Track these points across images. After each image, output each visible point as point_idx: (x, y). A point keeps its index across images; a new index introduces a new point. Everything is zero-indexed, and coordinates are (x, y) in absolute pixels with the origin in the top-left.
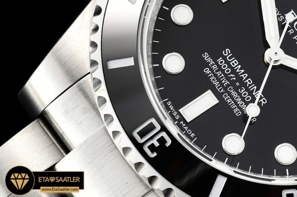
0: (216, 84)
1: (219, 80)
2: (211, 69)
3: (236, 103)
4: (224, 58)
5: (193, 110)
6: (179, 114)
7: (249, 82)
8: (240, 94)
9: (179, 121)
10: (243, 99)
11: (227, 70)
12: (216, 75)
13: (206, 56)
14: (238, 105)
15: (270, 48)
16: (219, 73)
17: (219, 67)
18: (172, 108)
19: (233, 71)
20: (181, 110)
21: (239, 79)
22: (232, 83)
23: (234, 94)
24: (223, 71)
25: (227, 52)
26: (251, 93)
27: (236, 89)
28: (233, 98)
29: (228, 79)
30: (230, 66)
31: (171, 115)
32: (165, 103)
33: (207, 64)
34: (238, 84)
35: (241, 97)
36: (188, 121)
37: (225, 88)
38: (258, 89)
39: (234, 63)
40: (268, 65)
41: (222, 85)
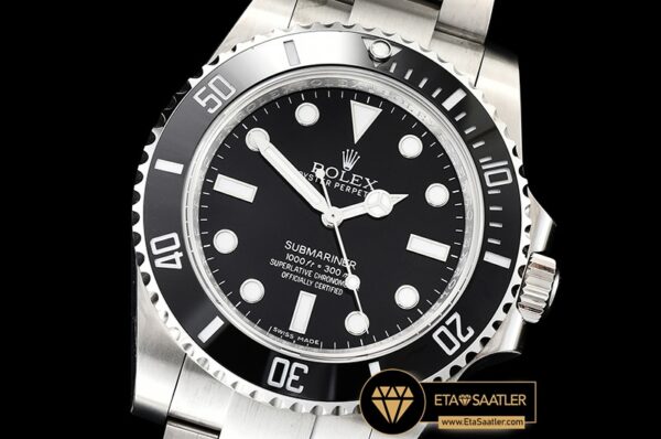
0: (302, 280)
1: (301, 275)
2: (287, 271)
3: (331, 285)
4: (291, 252)
5: (301, 320)
6: (291, 332)
7: (327, 257)
8: (328, 274)
9: (295, 338)
10: (334, 276)
11: (302, 261)
12: (295, 273)
13: (274, 262)
14: (333, 285)
15: (322, 213)
16: (296, 269)
17: (292, 263)
18: (280, 332)
19: (308, 257)
20: (291, 329)
21: (318, 261)
22: (315, 269)
23: (323, 277)
24: (298, 264)
25: (289, 245)
26: (336, 266)
27: (322, 272)
28: (326, 282)
29: (308, 268)
30: (301, 256)
31: (285, 338)
32: (272, 332)
33: (280, 270)
34: (319, 266)
35: (331, 276)
36: (304, 333)
37: (312, 278)
38: (341, 256)
39: (302, 249)
40: (333, 229)
41: (306, 277)
